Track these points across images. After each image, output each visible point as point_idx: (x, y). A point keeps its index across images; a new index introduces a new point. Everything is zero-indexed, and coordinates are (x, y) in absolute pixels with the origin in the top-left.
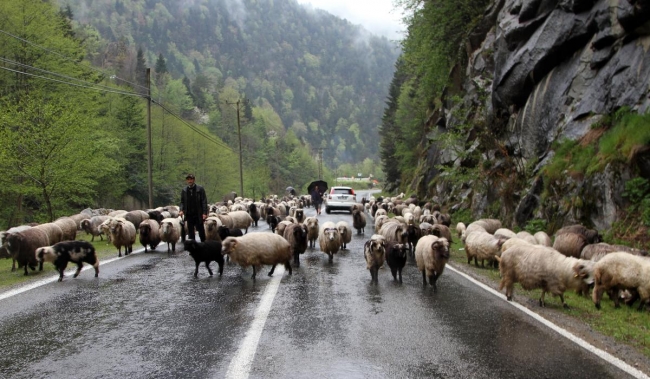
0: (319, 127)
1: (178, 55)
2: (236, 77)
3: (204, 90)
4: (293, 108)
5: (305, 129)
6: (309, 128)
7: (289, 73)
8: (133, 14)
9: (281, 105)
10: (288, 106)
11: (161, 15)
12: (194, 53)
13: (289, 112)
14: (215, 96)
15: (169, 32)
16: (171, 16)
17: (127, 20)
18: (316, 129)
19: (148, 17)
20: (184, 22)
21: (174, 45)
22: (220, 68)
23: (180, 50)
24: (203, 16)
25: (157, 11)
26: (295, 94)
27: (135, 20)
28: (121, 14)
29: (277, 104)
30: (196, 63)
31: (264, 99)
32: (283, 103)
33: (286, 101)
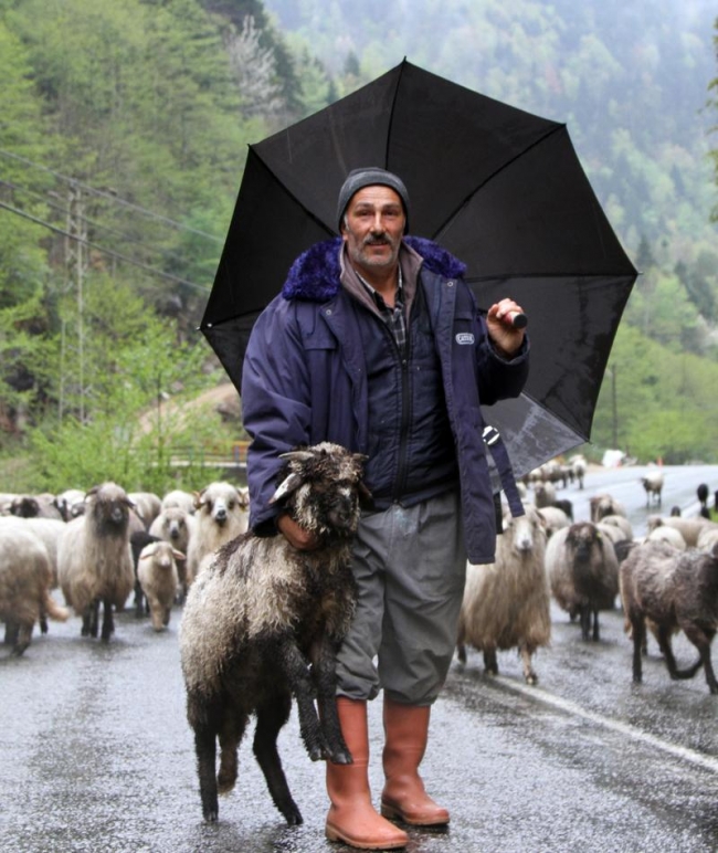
1: (636, 158)
8: (534, 70)
11: (595, 65)
12: (671, 152)
15: (613, 104)
16: (616, 66)
17: (522, 84)
19: (566, 73)
20: (647, 77)
21: (625, 134)
23: (640, 146)
24: (689, 61)
25: (584, 55)
27: (540, 82)
28: (507, 73)
30: (675, 174)
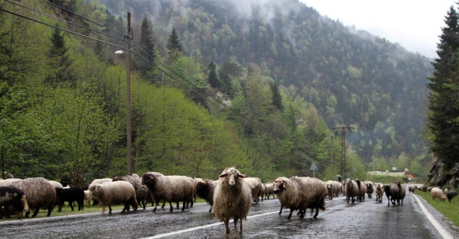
0: (359, 129)
4: (336, 112)
6: (350, 130)
7: (333, 83)
9: (325, 109)
10: (332, 110)
13: (333, 115)
26: (338, 100)
29: (322, 109)
32: (328, 107)
33: (331, 106)
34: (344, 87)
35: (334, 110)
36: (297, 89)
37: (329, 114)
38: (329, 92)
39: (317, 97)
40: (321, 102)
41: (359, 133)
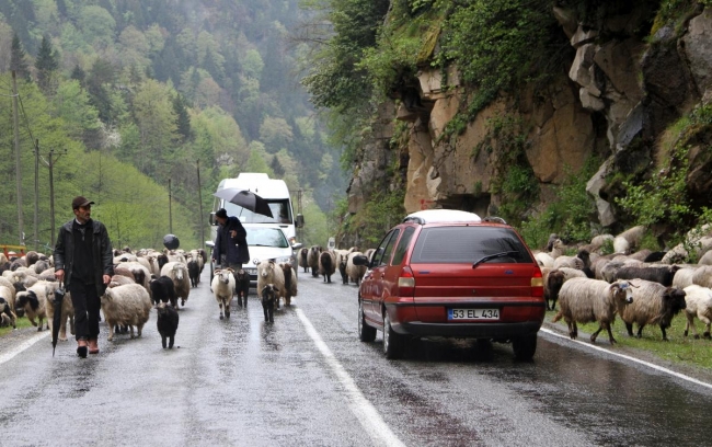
0: (316, 128)
2: (143, 25)
3: (107, 86)
4: (262, 89)
5: (287, 131)
6: (296, 130)
7: (252, 15)
9: (237, 84)
10: (252, 84)
13: (255, 97)
14: (128, 98)
18: (311, 132)
22: (109, 8)
26: (266, 60)
29: (229, 81)
31: (202, 72)
32: (243, 78)
33: (249, 74)
34: (278, 24)
35: (257, 85)
36: (168, 34)
37: (246, 94)
38: (242, 37)
39: (214, 53)
40: (225, 65)
41: (317, 136)
